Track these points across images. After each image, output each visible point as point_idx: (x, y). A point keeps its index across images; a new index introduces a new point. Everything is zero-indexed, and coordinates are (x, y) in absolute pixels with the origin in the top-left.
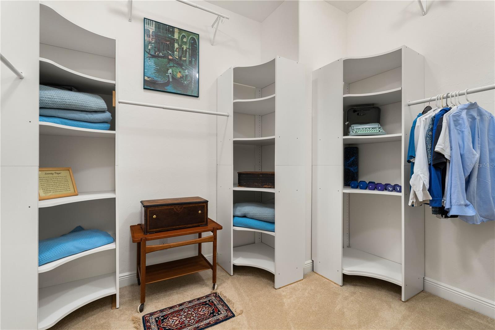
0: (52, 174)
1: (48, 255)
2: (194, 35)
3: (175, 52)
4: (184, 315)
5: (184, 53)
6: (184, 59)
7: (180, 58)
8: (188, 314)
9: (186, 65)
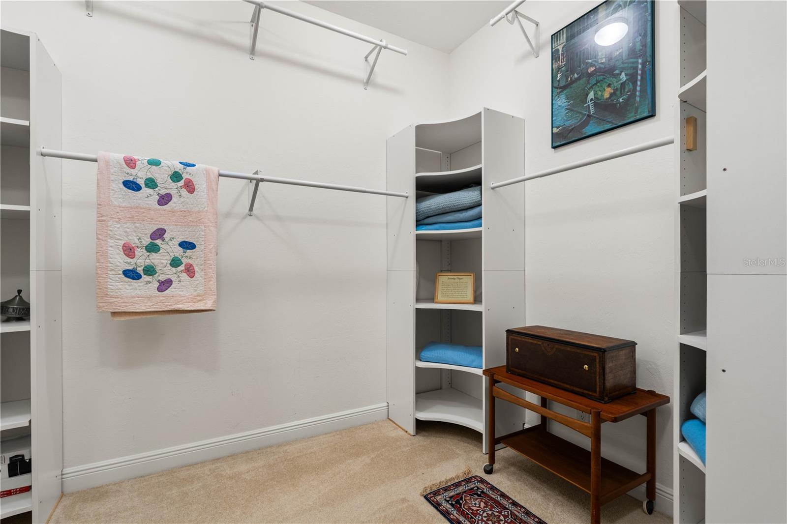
0: (454, 279)
1: (425, 354)
4: (487, 513)
8: (493, 515)
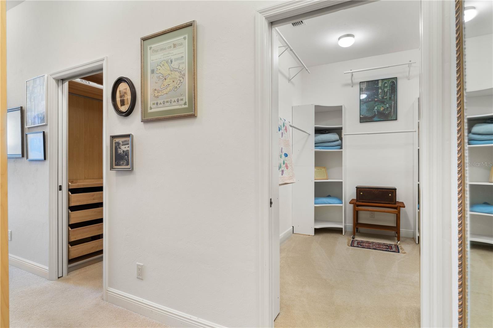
0: (319, 169)
2: (393, 79)
3: (379, 95)
5: (386, 93)
6: (386, 97)
7: (383, 98)
9: (387, 101)
